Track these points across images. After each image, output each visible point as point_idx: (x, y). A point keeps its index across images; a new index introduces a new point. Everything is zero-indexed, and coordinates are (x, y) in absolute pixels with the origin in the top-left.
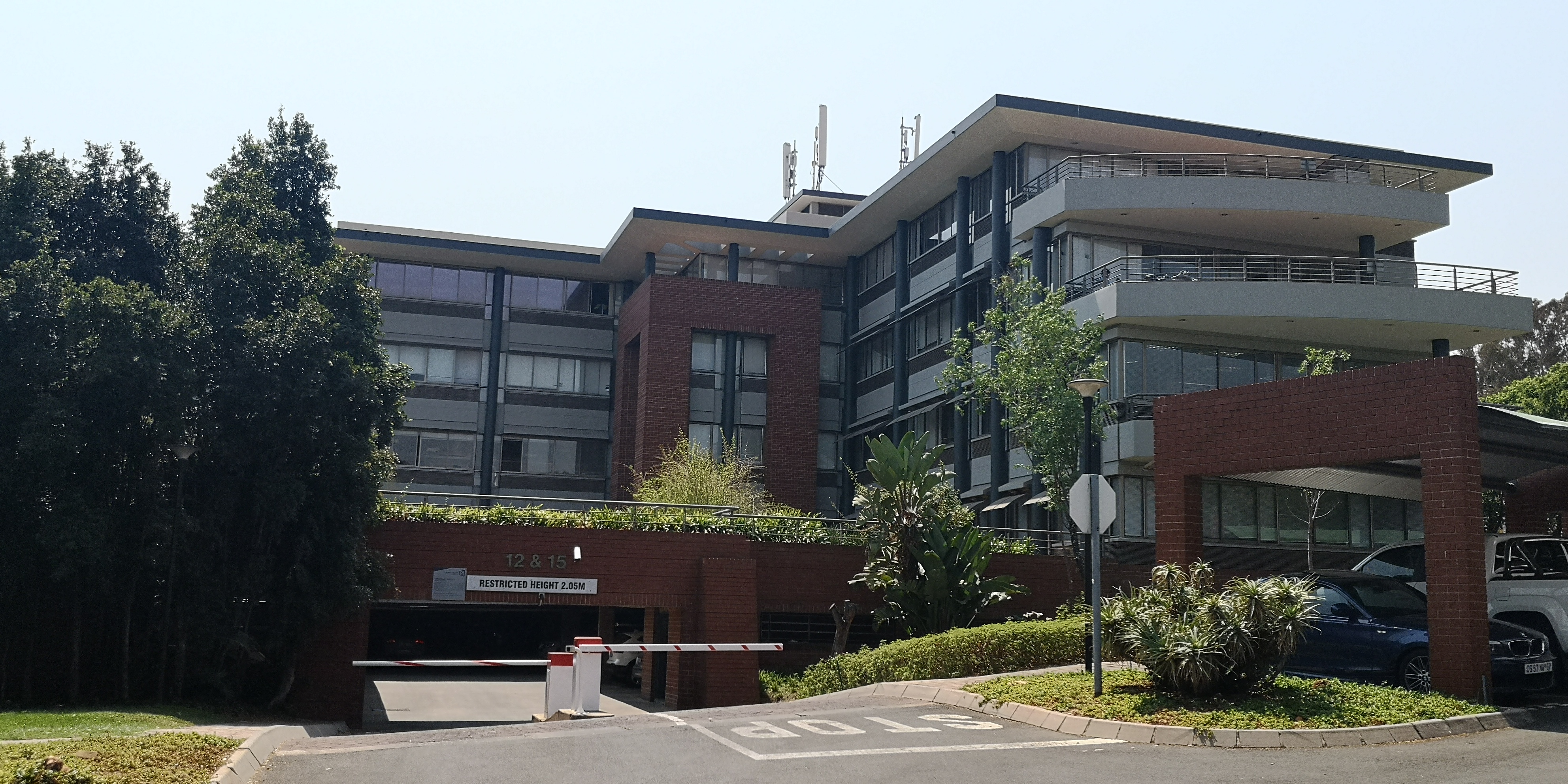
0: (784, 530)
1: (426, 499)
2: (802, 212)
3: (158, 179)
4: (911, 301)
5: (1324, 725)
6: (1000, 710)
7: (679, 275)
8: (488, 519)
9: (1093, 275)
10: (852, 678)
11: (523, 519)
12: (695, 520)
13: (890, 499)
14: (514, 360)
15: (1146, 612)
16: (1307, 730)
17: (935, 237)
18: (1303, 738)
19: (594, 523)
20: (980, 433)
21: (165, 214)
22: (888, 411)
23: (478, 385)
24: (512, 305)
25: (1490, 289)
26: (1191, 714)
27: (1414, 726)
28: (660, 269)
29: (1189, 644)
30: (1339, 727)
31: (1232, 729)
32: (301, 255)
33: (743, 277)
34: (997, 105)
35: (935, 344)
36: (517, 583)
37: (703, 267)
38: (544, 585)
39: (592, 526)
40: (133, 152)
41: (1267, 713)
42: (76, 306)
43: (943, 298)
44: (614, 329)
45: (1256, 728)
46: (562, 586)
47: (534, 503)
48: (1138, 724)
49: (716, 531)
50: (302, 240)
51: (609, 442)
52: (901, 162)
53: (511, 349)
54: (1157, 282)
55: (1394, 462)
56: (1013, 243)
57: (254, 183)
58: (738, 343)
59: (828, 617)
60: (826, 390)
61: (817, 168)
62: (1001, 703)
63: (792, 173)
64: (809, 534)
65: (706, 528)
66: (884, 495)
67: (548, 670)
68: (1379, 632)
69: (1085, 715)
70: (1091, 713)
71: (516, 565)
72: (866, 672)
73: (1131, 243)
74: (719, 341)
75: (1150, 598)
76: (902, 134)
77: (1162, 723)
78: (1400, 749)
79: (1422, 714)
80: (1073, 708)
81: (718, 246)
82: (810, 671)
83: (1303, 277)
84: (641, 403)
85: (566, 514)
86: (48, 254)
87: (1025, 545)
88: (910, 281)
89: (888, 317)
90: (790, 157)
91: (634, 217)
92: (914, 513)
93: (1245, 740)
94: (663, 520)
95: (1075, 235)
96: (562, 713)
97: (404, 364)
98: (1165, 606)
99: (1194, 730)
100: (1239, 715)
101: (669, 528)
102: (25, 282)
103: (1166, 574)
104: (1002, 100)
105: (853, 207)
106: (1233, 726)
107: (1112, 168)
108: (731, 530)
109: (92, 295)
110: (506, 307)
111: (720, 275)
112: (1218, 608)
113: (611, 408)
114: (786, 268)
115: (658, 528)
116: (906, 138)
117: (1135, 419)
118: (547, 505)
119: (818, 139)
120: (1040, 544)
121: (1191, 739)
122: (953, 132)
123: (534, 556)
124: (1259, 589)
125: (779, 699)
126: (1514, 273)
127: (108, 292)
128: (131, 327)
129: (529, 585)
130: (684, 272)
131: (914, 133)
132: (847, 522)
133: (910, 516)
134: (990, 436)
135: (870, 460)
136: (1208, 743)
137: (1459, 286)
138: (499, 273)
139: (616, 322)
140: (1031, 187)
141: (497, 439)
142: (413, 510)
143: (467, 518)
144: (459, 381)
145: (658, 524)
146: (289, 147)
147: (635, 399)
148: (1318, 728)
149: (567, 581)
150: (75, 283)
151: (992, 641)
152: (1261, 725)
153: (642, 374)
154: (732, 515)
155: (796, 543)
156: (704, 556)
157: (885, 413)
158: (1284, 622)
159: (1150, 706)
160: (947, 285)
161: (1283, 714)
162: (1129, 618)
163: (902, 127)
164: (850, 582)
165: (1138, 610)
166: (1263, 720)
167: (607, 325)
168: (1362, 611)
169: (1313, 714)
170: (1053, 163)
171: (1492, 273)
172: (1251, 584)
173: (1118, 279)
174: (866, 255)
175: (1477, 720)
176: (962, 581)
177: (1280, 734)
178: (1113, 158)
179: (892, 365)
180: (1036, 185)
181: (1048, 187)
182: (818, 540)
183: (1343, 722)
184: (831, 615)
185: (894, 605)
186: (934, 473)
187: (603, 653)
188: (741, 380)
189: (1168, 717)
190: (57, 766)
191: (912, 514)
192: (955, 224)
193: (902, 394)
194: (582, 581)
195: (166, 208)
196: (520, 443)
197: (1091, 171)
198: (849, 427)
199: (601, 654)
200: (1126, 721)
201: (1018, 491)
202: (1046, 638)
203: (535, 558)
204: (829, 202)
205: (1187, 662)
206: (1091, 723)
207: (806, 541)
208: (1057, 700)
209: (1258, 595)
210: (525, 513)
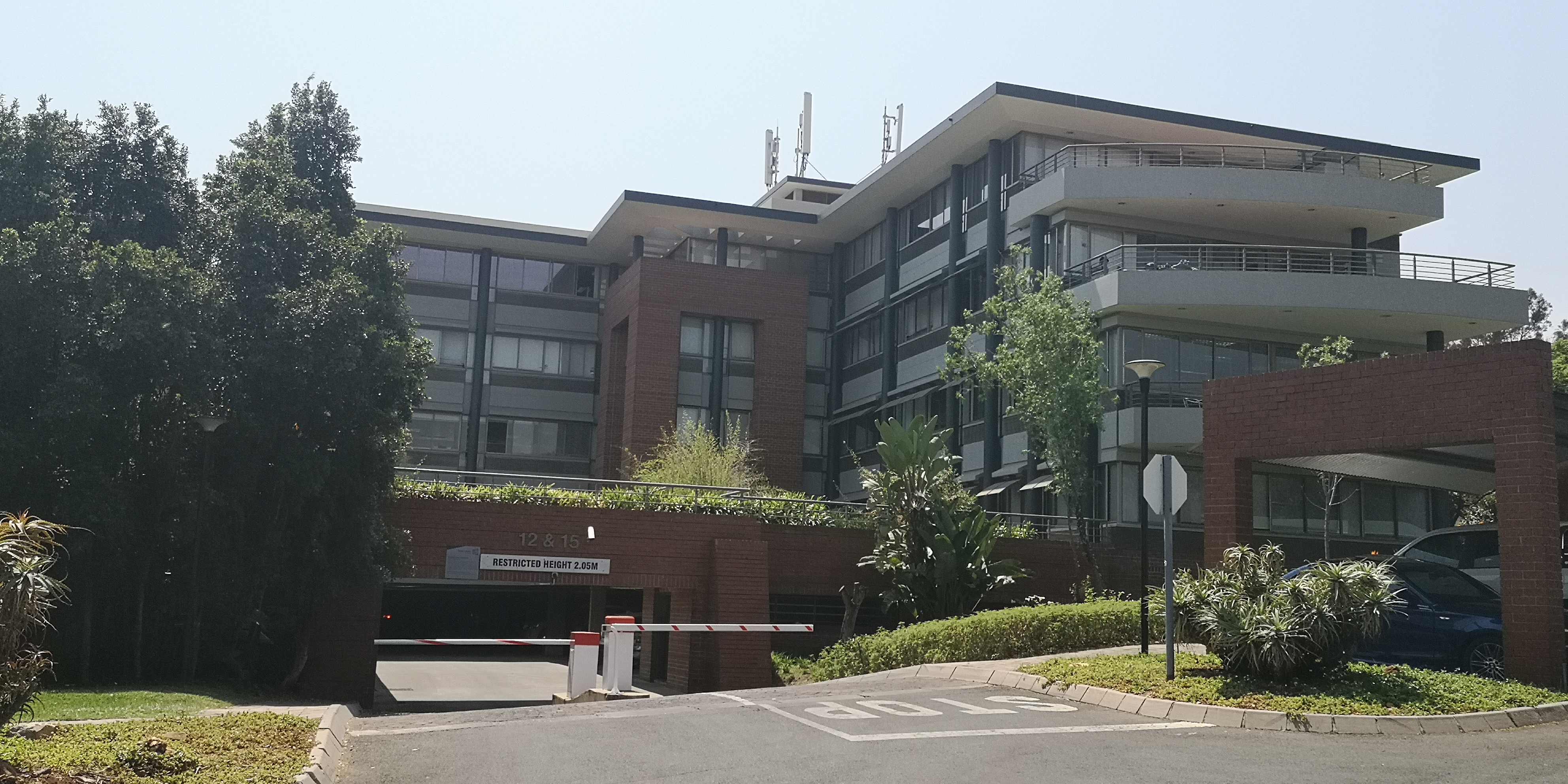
0: (790, 513)
1: (437, 476)
2: (786, 198)
3: (174, 145)
4: (900, 287)
5: (1419, 712)
6: (1068, 692)
7: (667, 257)
8: (501, 498)
9: (1090, 264)
10: (876, 659)
11: (534, 498)
12: (706, 501)
13: (899, 483)
14: (500, 342)
15: (1217, 594)
16: (1403, 717)
17: (925, 225)
18: (1400, 724)
19: (606, 503)
20: (972, 419)
21: (181, 180)
22: (877, 397)
23: (463, 366)
24: (499, 286)
25: (1487, 281)
26: (1280, 698)
27: (1508, 714)
28: (647, 252)
29: (1273, 627)
30: (1435, 714)
31: (1326, 715)
32: (329, 225)
33: (731, 262)
34: (997, 93)
35: (925, 330)
36: (530, 563)
37: (691, 252)
38: (558, 565)
39: (605, 506)
40: (148, 115)
41: (1358, 698)
42: (103, 272)
43: (935, 284)
44: (600, 312)
45: (1350, 714)
46: (575, 565)
47: (546, 482)
48: (1224, 707)
49: (727, 512)
50: (328, 211)
51: (593, 424)
52: (884, 150)
53: (497, 330)
54: (1157, 271)
55: (1431, 449)
56: (1009, 229)
57: (274, 150)
58: (726, 327)
59: (838, 599)
60: (812, 376)
61: (801, 155)
62: (1068, 686)
63: (774, 160)
64: (814, 516)
65: (718, 509)
66: (894, 478)
67: (572, 650)
68: (1442, 618)
69: (1164, 698)
70: (1171, 696)
71: (530, 544)
72: (891, 653)
73: (1127, 232)
74: (707, 326)
75: (1218, 579)
76: (885, 123)
77: (1250, 708)
78: (1498, 736)
79: (1511, 701)
80: (1149, 690)
81: (707, 231)
82: (826, 653)
83: (1303, 267)
84: (630, 386)
85: (577, 494)
86: (69, 216)
87: (1025, 530)
88: (899, 268)
89: (877, 304)
90: (773, 145)
91: (625, 199)
92: (923, 496)
93: (1340, 726)
94: (675, 501)
95: (1074, 223)
96: (594, 693)
97: (426, 339)
98: (1236, 588)
99: (1287, 715)
100: (1330, 700)
101: (681, 509)
102: (46, 245)
103: (1240, 556)
104: (1002, 88)
105: (840, 195)
106: (1326, 711)
107: (1106, 158)
108: (741, 512)
109: (120, 259)
110: (492, 288)
111: (707, 260)
112: (1300, 591)
113: (596, 391)
114: (772, 254)
115: (670, 509)
116: (889, 127)
117: (1134, 406)
118: (558, 485)
119: (803, 127)
120: (1040, 529)
121: (1284, 723)
122: (951, 120)
123: (547, 536)
124: (1343, 572)
125: (792, 679)
126: (1510, 266)
127: (137, 256)
128: (160, 294)
129: (542, 564)
130: (670, 256)
131: (897, 123)
132: (850, 505)
133: (919, 500)
134: (983, 422)
135: (880, 443)
136: (1303, 728)
137: (1457, 278)
138: (486, 255)
139: (602, 306)
140: (1028, 176)
141: (482, 420)
142: (426, 488)
143: (479, 497)
144: (446, 362)
145: (669, 505)
146: (312, 115)
147: (623, 380)
148: (1413, 714)
149: (580, 561)
150: (101, 246)
151: (1033, 623)
152: (1355, 711)
153: (631, 357)
154: (742, 497)
155: (802, 526)
156: (716, 538)
157: (874, 399)
158: (1371, 606)
159: (1232, 689)
160: (940, 272)
161: (1375, 700)
162: (1202, 601)
163: (885, 116)
164: (860, 565)
165: (1209, 592)
166: (1356, 706)
167: (593, 308)
168: (1422, 596)
169: (1406, 701)
170: (1049, 152)
171: (1489, 266)
172: (1334, 568)
173: (1119, 267)
174: (854, 241)
175: (1563, 708)
176: (970, 565)
177: (1376, 720)
178: (1106, 147)
179: (880, 351)
180: (1034, 174)
181: (1043, 177)
182: (824, 523)
183: (1437, 709)
184: (841, 597)
185: (903, 588)
186: (941, 457)
187: (635, 632)
188: (728, 365)
189: (1255, 701)
190: (161, 748)
191: (921, 497)
192: (948, 210)
193: (891, 380)
194: (595, 561)
195: (184, 174)
196: (505, 425)
197: (1090, 161)
198: (835, 412)
199: (633, 634)
200: (1211, 704)
201: (1012, 477)
202: (1084, 620)
203: (549, 537)
204: (814, 190)
205: (1271, 645)
206: (1174, 706)
207: (811, 523)
208: (1129, 682)
209: (1343, 578)
210: (537, 492)
